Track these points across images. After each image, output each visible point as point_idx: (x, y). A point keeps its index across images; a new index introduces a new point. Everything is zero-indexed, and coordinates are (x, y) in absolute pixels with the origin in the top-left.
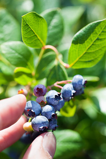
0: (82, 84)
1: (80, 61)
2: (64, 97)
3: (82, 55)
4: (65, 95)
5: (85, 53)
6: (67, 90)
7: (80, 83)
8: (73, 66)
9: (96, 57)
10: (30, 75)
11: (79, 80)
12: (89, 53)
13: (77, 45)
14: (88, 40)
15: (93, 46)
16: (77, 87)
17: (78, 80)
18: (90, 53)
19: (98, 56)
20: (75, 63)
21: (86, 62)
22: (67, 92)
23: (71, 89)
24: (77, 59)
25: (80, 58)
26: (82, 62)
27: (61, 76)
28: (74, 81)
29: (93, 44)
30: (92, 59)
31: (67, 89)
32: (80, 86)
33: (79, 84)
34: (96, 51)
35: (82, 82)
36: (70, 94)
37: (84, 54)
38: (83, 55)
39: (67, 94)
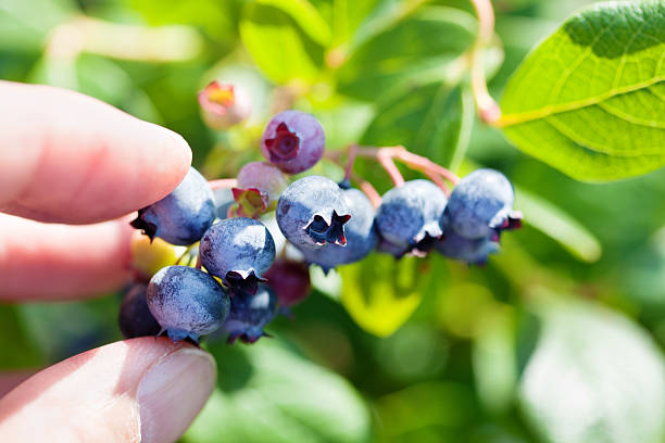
0: (488, 222)
1: (551, 127)
2: (383, 225)
3: (574, 105)
4: (390, 218)
5: (595, 106)
6: (410, 203)
7: (481, 211)
8: (513, 127)
9: (628, 153)
10: (315, 52)
11: (488, 196)
12: (608, 116)
13: (578, 48)
14: (636, 58)
15: (642, 97)
16: (459, 219)
17: (479, 194)
18: (615, 118)
19: (638, 153)
20: (528, 123)
21: (574, 145)
22: (403, 213)
23: (426, 212)
24: (546, 111)
25: (557, 115)
26: (558, 133)
27: (439, 141)
28: (463, 190)
29: (645, 90)
30: (608, 149)
31: (415, 201)
32: (474, 226)
33: (474, 215)
34: (640, 126)
35: (493, 215)
36: (412, 227)
37: (586, 108)
38: (579, 110)
39: (398, 218)
